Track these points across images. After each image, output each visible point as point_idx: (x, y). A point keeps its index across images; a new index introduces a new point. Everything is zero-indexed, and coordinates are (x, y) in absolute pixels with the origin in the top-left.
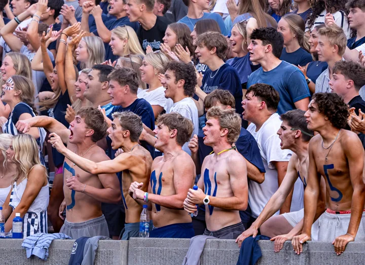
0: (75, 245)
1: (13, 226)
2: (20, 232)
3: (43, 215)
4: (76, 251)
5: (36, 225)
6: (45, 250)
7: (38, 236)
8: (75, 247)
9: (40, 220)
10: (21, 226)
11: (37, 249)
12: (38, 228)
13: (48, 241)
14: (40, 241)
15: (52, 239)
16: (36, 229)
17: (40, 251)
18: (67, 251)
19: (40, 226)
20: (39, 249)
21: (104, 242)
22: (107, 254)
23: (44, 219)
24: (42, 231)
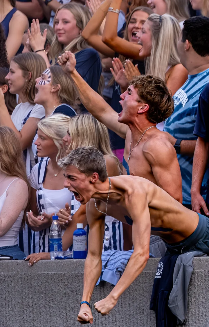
0: (160, 265)
1: (74, 242)
2: (84, 250)
3: (117, 225)
4: (163, 274)
5: (107, 240)
6: (119, 273)
7: (108, 255)
8: (160, 269)
9: (112, 234)
10: (85, 242)
11: (108, 272)
12: (110, 244)
13: (122, 261)
14: (112, 262)
15: (128, 257)
16: (107, 245)
17: (113, 274)
18: (149, 273)
19: (112, 242)
20: (111, 272)
21: (200, 260)
22: (205, 276)
23: (117, 232)
24: (115, 248)
